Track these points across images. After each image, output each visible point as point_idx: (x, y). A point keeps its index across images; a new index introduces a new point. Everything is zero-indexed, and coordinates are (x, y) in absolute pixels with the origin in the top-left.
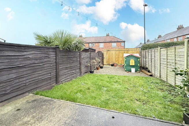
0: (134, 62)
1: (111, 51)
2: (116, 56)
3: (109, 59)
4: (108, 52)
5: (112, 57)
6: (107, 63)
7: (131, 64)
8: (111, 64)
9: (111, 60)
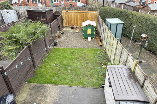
0: (90, 31)
1: (70, 13)
2: (76, 18)
3: (68, 21)
4: (68, 13)
5: (72, 19)
6: (67, 25)
7: (88, 33)
8: (71, 26)
9: (70, 22)
